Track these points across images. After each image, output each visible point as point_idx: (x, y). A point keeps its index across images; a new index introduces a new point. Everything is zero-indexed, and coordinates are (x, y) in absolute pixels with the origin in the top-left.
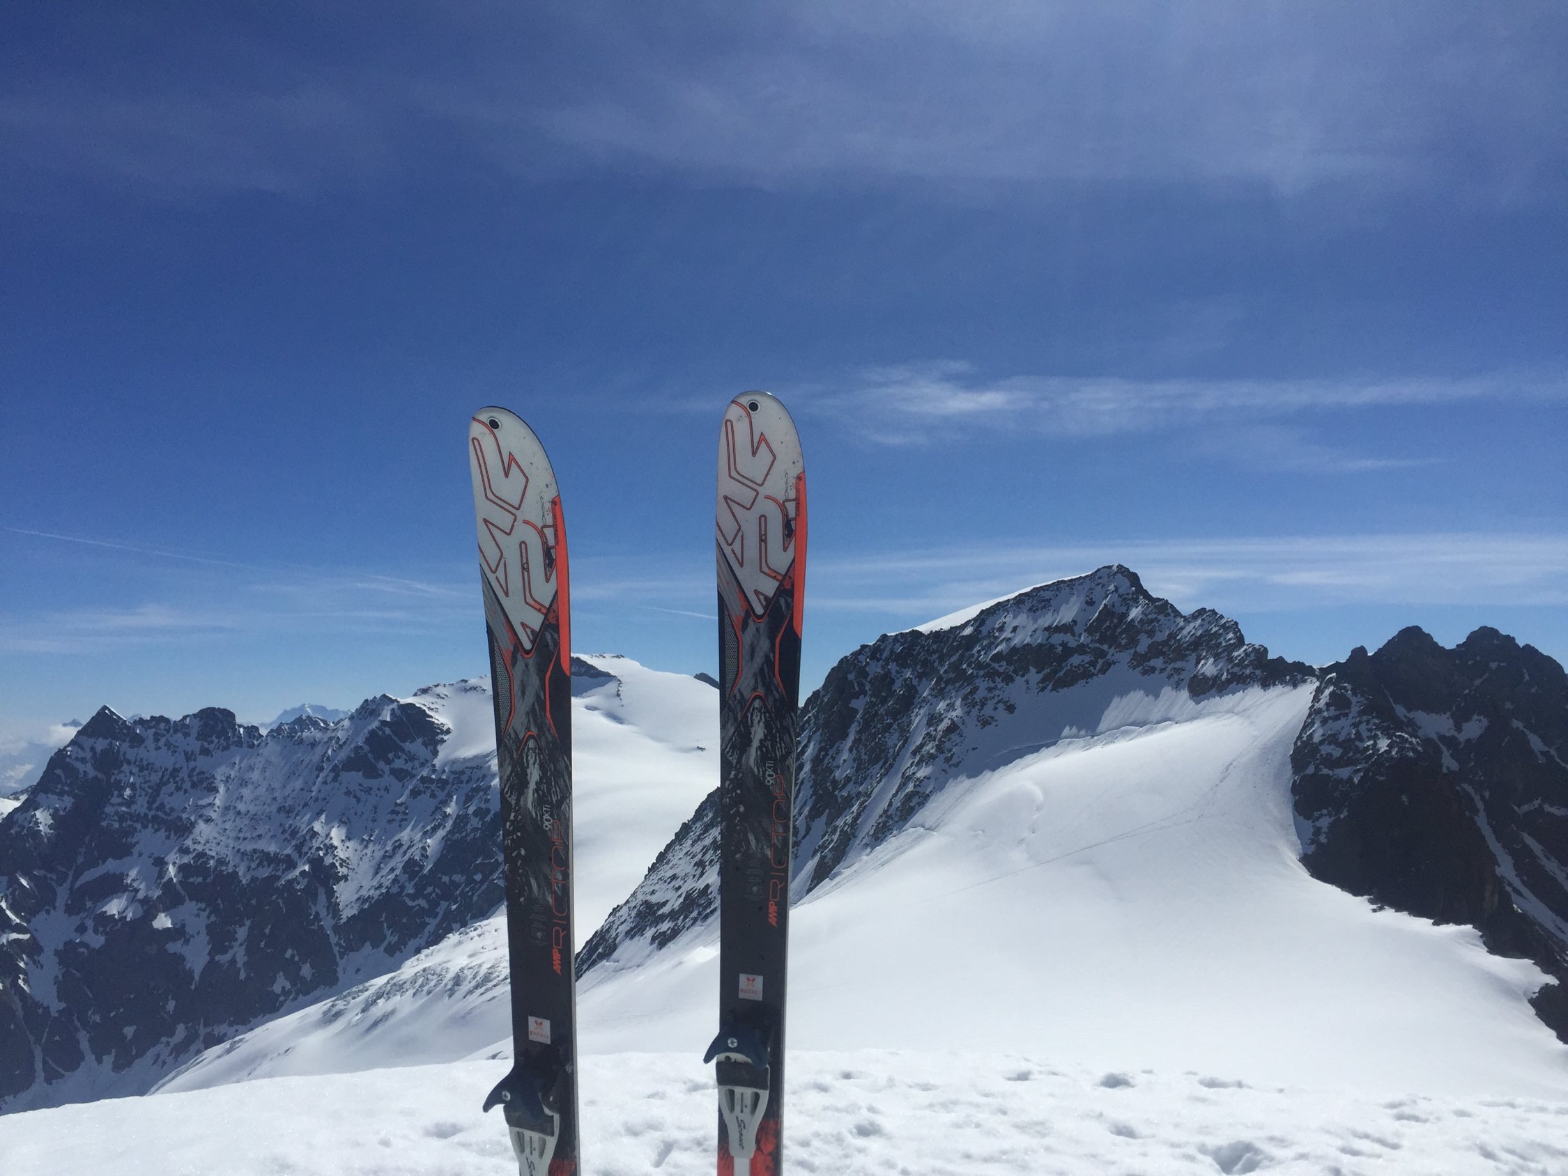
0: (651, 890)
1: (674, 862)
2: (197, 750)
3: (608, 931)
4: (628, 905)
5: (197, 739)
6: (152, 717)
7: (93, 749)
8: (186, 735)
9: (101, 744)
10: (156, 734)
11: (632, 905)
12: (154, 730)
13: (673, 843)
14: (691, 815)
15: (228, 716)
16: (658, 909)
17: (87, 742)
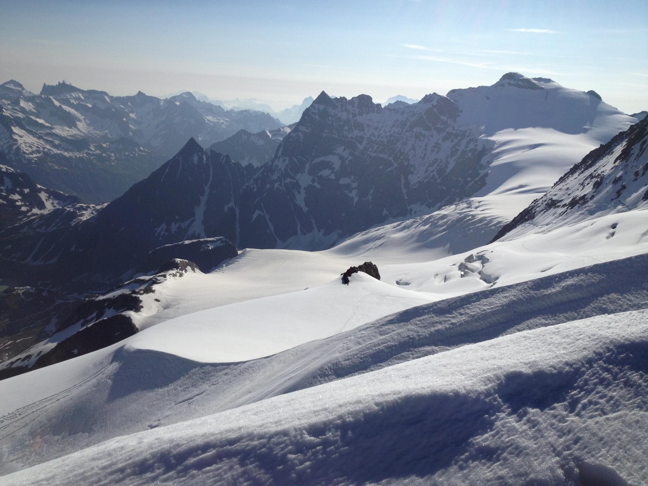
0: (555, 194)
1: (568, 182)
2: (357, 113)
3: (531, 210)
4: (542, 199)
5: (357, 108)
6: (340, 97)
7: (318, 109)
8: (353, 106)
9: (322, 107)
10: (341, 105)
11: (544, 199)
12: (341, 103)
13: (568, 173)
14: (580, 160)
15: (369, 98)
16: (558, 203)
17: (317, 106)
